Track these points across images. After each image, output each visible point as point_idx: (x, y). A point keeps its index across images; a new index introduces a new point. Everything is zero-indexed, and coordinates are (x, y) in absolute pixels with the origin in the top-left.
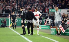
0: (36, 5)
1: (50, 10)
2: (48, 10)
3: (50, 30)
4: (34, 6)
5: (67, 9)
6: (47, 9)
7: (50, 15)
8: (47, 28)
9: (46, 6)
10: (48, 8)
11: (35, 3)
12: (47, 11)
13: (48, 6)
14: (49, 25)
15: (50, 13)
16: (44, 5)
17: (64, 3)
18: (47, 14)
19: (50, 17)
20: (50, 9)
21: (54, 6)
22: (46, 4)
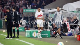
0: (8, 5)
1: (24, 11)
3: (25, 32)
4: (6, 7)
5: (42, 9)
6: (21, 9)
7: (24, 16)
8: (21, 30)
9: (20, 6)
11: (8, 3)
12: (21, 11)
13: (22, 6)
16: (18, 5)
17: (39, 3)
18: (21, 14)
19: (24, 18)
20: (24, 9)
22: (20, 4)
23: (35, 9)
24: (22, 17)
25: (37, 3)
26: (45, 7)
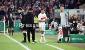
0: (37, 4)
1: (56, 11)
2: (53, 11)
3: (56, 36)
4: (35, 6)
5: (76, 9)
6: (51, 9)
7: (55, 17)
9: (50, 6)
10: (53, 7)
11: (37, 2)
12: (51, 11)
13: (53, 5)
14: (55, 29)
15: (55, 14)
16: (48, 4)
17: (73, 2)
18: (52, 15)
19: (55, 20)
20: (55, 8)
21: (61, 6)
22: (50, 3)
23: (69, 9)
24: (53, 18)
25: (71, 2)
26: (80, 7)
